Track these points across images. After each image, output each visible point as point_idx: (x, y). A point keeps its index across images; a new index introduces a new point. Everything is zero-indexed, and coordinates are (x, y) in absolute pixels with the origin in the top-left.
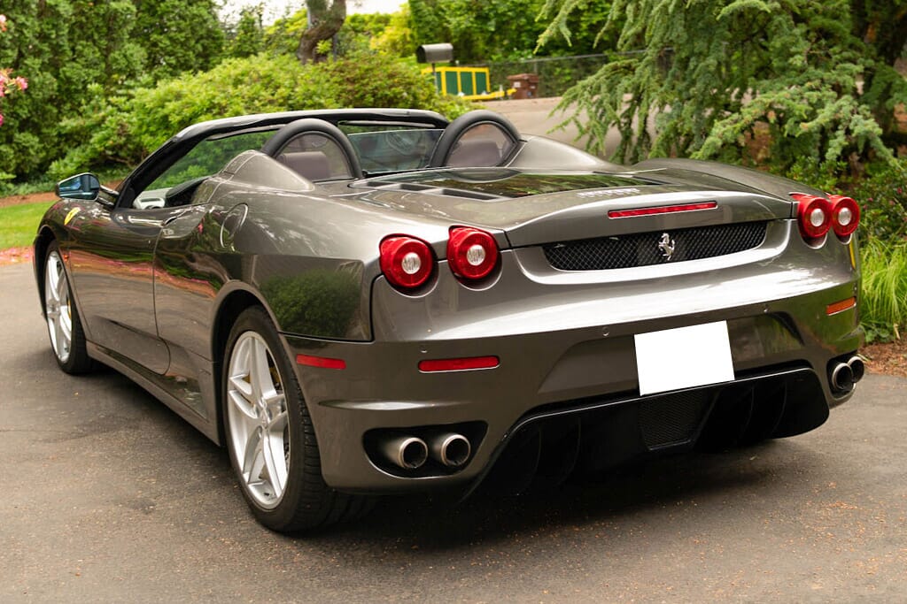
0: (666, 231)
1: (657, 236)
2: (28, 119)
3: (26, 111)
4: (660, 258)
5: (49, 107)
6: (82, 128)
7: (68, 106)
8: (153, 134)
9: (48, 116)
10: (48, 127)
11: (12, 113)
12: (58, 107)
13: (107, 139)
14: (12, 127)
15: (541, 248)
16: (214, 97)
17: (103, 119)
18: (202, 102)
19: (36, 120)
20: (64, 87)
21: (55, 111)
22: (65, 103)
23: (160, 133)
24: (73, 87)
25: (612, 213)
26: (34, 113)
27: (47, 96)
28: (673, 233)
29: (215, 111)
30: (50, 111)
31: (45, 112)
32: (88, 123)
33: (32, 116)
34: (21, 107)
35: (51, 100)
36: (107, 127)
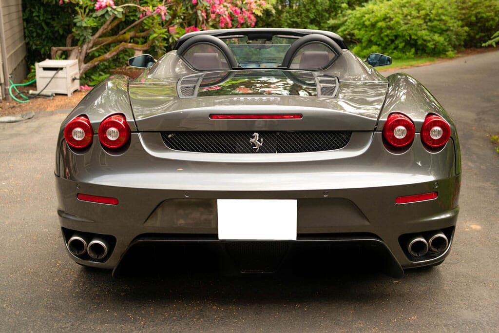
0: (256, 132)
1: (250, 134)
2: (314, 19)
3: (313, 15)
4: (251, 150)
5: (325, 14)
6: (337, 24)
7: (334, 14)
8: (360, 30)
9: (324, 18)
10: (324, 23)
11: (306, 16)
12: (329, 14)
13: (345, 30)
14: (306, 22)
15: (160, 133)
16: (388, 13)
17: (346, 20)
18: (381, 15)
19: (318, 19)
20: (332, 5)
21: (327, 15)
22: (332, 12)
23: (362, 29)
24: (337, 5)
25: (212, 115)
26: (318, 16)
27: (324, 9)
28: (261, 133)
29: (387, 20)
30: (325, 15)
31: (323, 16)
32: (339, 22)
33: (316, 17)
34: (311, 13)
35: (326, 11)
36: (347, 25)
